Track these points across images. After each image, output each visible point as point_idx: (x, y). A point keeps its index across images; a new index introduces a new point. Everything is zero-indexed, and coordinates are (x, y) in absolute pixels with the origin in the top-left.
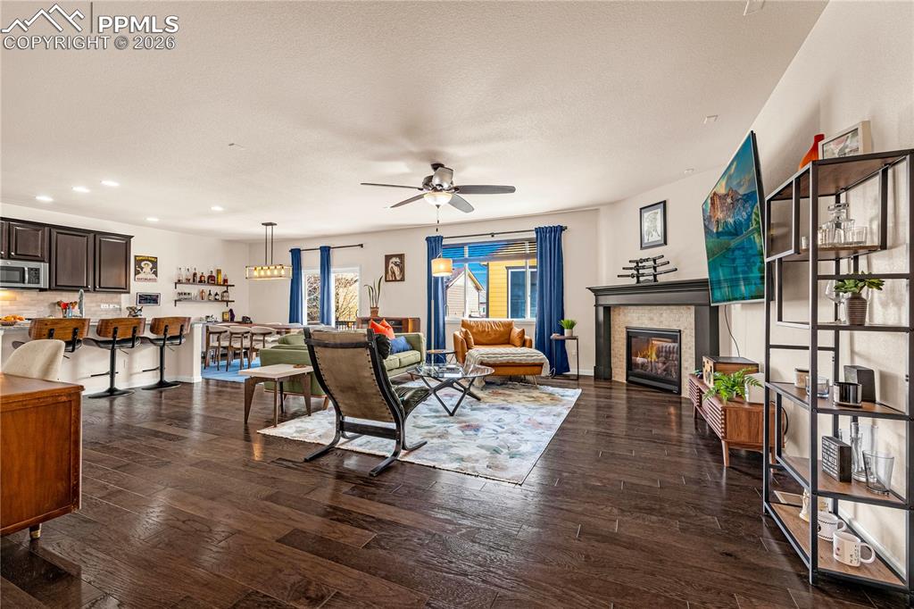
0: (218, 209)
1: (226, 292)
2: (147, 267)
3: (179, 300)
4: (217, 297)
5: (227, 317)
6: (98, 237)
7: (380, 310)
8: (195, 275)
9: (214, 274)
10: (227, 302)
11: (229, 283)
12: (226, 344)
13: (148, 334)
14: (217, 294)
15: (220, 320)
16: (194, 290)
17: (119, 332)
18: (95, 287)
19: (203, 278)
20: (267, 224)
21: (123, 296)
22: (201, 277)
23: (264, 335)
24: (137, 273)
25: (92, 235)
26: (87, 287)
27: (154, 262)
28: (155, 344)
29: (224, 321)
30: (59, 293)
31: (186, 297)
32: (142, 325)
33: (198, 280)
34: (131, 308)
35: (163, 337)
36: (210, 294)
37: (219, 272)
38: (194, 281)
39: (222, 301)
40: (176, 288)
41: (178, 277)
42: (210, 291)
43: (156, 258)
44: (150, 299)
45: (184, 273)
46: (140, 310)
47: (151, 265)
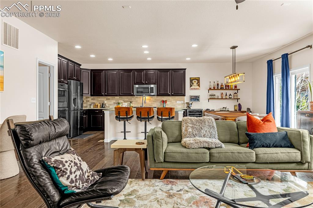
1: (236, 93)
2: (195, 83)
3: (210, 99)
4: (230, 97)
5: (237, 108)
8: (218, 84)
10: (238, 99)
11: (237, 88)
14: (230, 95)
15: (233, 110)
16: (218, 93)
18: (172, 94)
20: (232, 48)
21: (185, 97)
22: (221, 85)
24: (191, 86)
25: (170, 71)
26: (169, 94)
27: (198, 80)
30: (163, 97)
31: (214, 97)
33: (220, 87)
34: (187, 103)
36: (226, 95)
38: (217, 88)
39: (234, 99)
40: (209, 92)
41: (210, 87)
42: (226, 93)
43: (199, 78)
44: (196, 98)
45: (212, 84)
46: (191, 104)
47: (197, 82)
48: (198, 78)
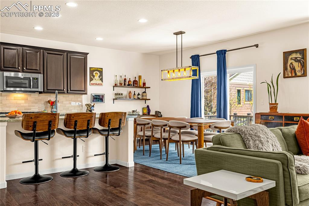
0: (143, 21)
1: (145, 92)
2: (97, 75)
3: (116, 99)
4: (139, 97)
5: (146, 111)
6: (69, 54)
7: (279, 106)
8: (125, 80)
9: (137, 79)
10: (146, 100)
12: (149, 133)
13: (97, 126)
14: (139, 94)
15: (141, 114)
16: (124, 91)
17: (78, 124)
18: (68, 90)
19: (130, 83)
20: (176, 34)
21: (84, 96)
22: (129, 82)
23: (180, 128)
24: (91, 80)
25: (66, 53)
26: (63, 90)
27: (100, 71)
28: (102, 134)
29: (144, 114)
31: (120, 96)
32: (93, 118)
33: (127, 83)
34: (88, 105)
35: (107, 128)
36: (134, 94)
37: (140, 77)
38: (125, 84)
39: (143, 99)
40: (114, 90)
41: (115, 82)
42: (135, 92)
43: (102, 69)
44: (99, 98)
45: (118, 79)
46: (93, 106)
47: (99, 74)
48: (100, 70)
